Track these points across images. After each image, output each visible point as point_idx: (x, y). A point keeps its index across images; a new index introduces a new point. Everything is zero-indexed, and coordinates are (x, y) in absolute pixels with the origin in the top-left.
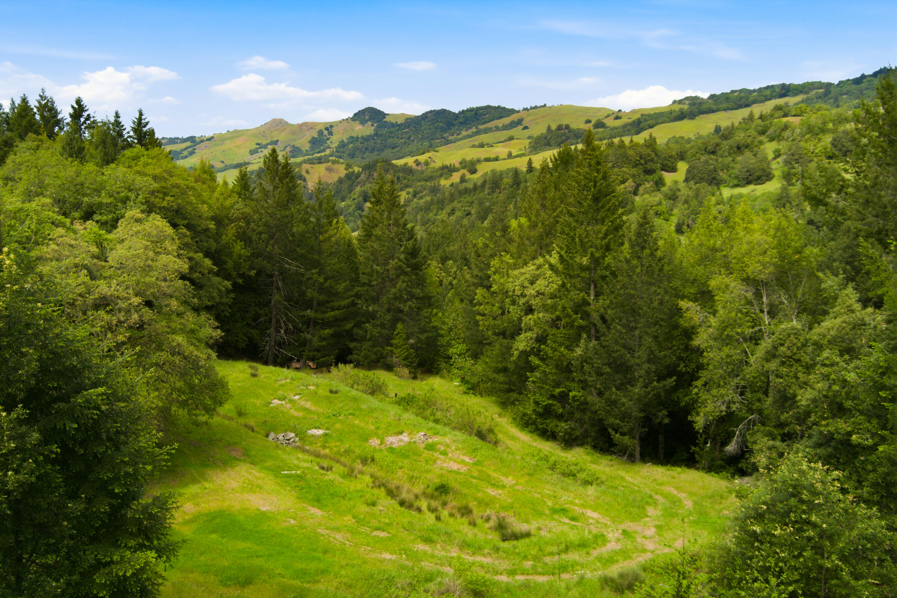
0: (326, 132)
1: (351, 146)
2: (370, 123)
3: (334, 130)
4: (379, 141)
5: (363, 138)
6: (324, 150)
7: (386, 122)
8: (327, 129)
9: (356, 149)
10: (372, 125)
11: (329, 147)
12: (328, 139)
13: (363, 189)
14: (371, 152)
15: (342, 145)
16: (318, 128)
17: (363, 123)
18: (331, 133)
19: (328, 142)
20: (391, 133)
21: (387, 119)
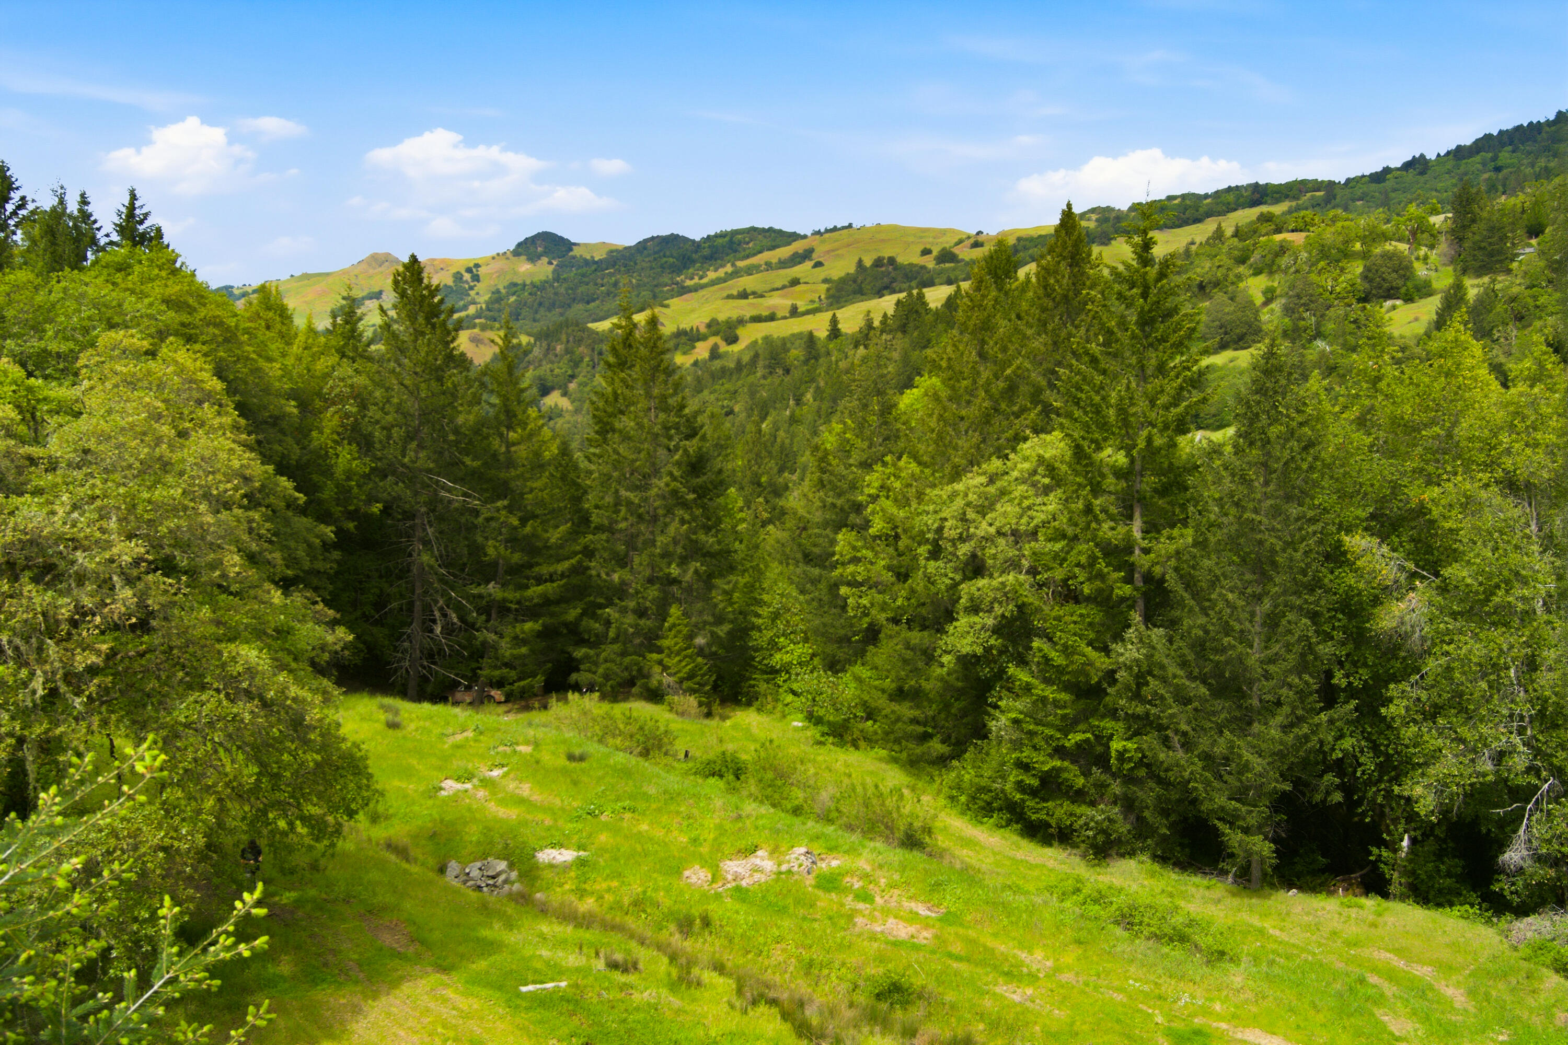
0: (467, 276)
1: (512, 299)
2: (545, 260)
3: (482, 271)
4: (562, 290)
5: (533, 285)
6: (465, 308)
7: (574, 257)
8: (469, 270)
9: (521, 304)
10: (550, 263)
11: (474, 302)
12: (471, 288)
13: (537, 373)
14: (549, 310)
15: (497, 298)
16: (454, 270)
17: (533, 258)
18: (476, 278)
19: (472, 293)
20: (584, 275)
21: (576, 252)
